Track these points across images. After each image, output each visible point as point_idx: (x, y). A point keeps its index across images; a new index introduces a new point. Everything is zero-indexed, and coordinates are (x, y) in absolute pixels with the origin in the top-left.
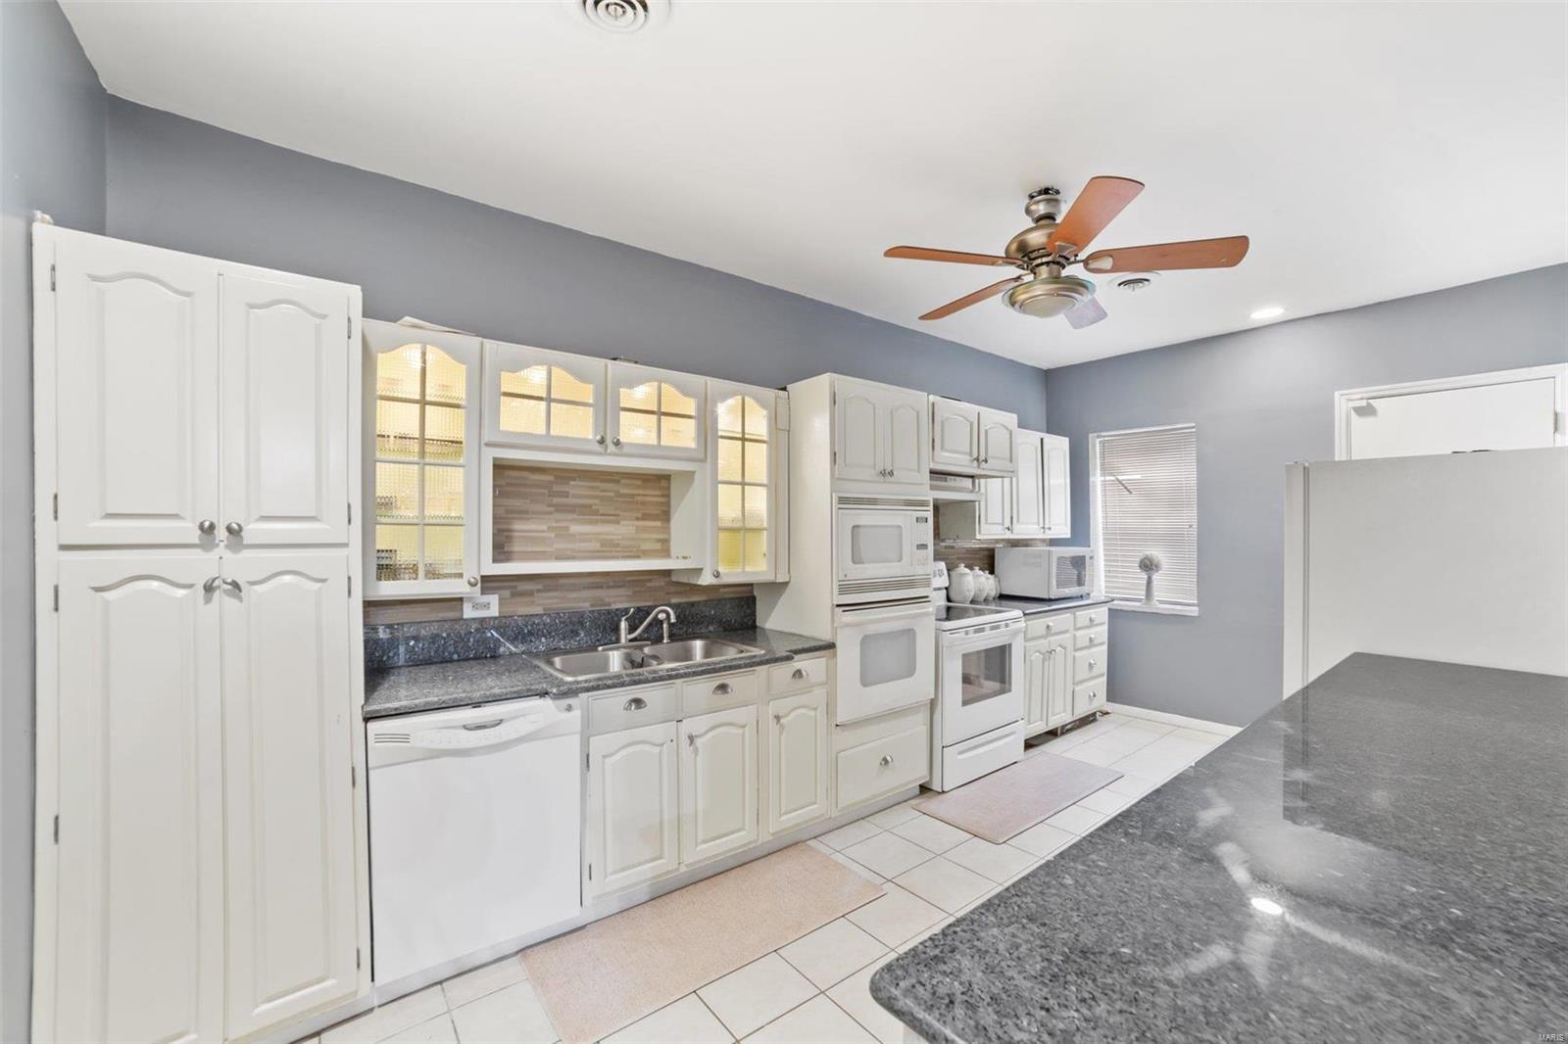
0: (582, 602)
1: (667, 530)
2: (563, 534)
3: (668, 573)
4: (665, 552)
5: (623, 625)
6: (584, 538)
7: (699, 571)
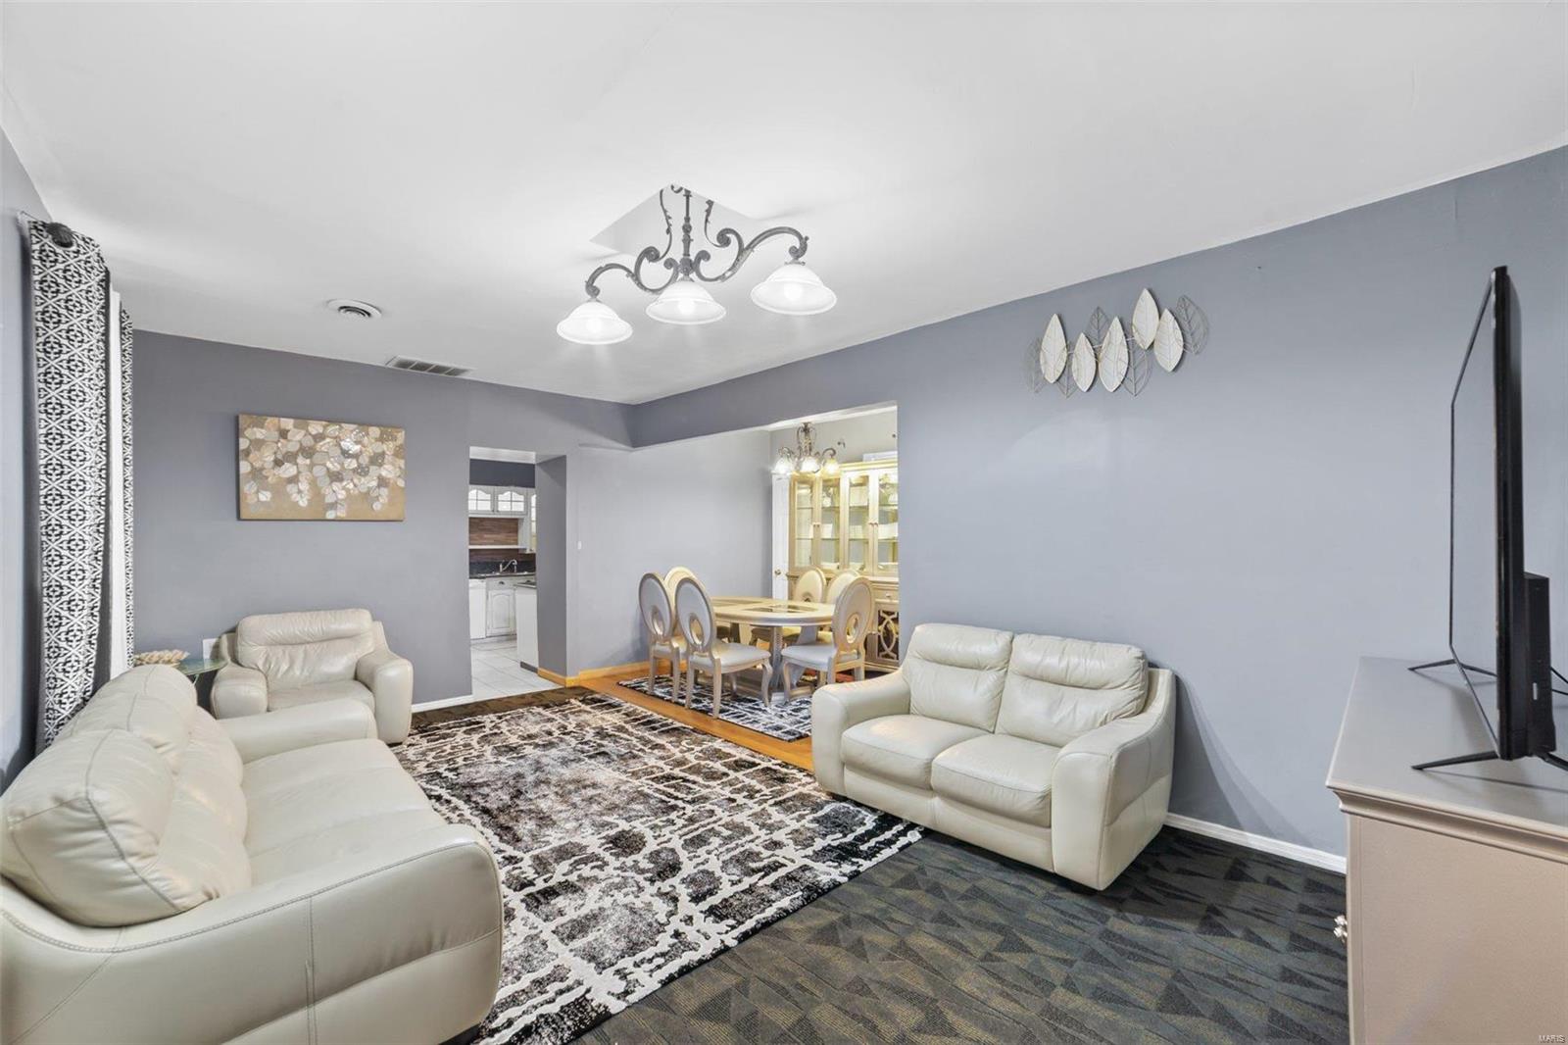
0: (488, 559)
1: (517, 536)
2: (482, 538)
3: (517, 550)
4: (517, 544)
5: (501, 566)
6: (489, 539)
7: (525, 549)
